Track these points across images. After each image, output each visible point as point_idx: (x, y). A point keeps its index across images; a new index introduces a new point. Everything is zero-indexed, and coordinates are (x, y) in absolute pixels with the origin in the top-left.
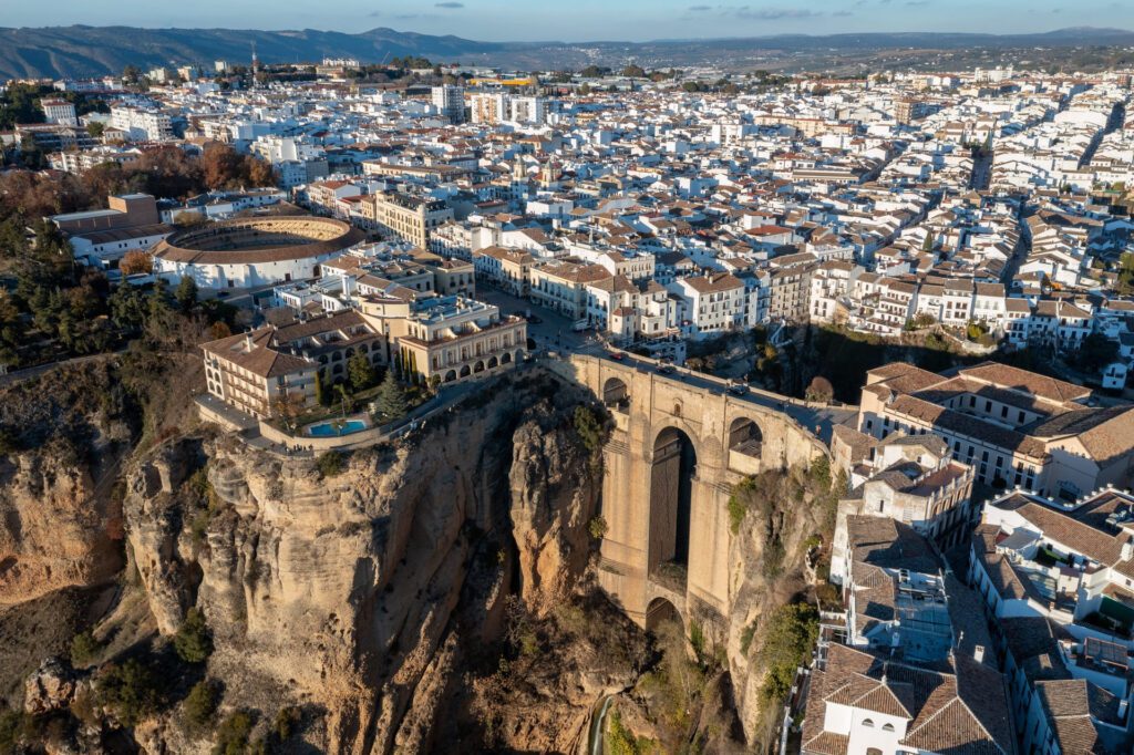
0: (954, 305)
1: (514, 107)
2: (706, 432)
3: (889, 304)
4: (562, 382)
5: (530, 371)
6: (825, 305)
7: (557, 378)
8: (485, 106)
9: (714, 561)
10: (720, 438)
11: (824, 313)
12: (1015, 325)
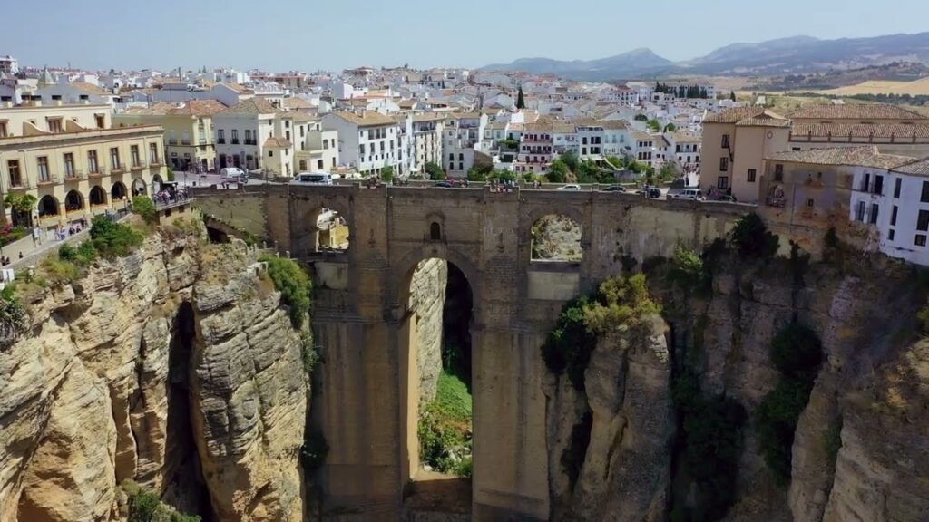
0: (589, 140)
2: (489, 249)
3: (532, 146)
9: (521, 444)
10: (513, 256)
11: (461, 167)
12: (645, 154)
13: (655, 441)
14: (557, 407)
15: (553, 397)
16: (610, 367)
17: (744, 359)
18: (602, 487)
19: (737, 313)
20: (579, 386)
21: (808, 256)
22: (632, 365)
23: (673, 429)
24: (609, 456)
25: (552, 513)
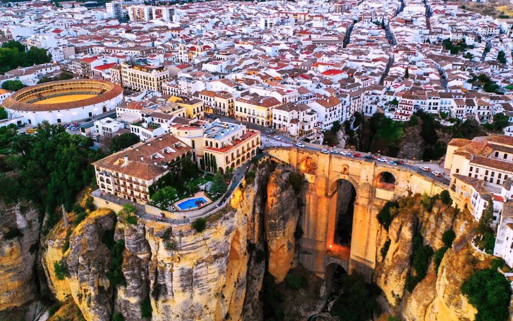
0: (432, 104)
1: (154, 12)
2: (363, 180)
3: (404, 106)
4: (277, 161)
5: (264, 158)
6: (371, 108)
7: (274, 159)
8: (137, 12)
9: (367, 243)
10: (371, 183)
11: (371, 112)
12: (460, 111)
13: (406, 255)
14: (381, 234)
15: (380, 231)
16: (396, 228)
17: (436, 236)
18: (390, 264)
19: (437, 220)
20: (387, 230)
21: (459, 209)
22: (402, 229)
23: (412, 252)
24: (394, 254)
25: (376, 267)
